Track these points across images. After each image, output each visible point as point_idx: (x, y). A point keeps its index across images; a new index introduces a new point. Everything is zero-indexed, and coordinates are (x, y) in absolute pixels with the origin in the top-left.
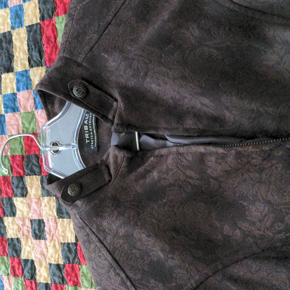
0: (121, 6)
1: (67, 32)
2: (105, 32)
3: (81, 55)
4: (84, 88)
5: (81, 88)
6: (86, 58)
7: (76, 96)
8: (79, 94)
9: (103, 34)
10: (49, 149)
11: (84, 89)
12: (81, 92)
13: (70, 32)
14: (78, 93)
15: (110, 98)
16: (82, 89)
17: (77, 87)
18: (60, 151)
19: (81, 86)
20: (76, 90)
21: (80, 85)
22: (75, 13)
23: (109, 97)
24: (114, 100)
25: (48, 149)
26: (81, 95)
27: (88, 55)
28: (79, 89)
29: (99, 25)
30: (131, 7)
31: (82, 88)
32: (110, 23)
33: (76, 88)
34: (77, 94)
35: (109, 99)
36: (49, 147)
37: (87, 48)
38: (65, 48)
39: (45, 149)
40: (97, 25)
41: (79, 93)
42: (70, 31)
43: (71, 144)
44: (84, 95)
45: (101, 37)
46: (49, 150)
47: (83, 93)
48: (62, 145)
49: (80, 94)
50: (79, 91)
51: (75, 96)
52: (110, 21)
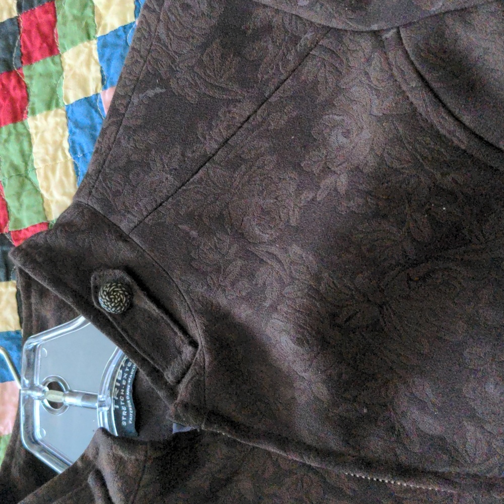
0: (243, 124)
1: (101, 149)
2: (197, 177)
3: (129, 216)
4: (126, 293)
5: (118, 291)
6: (142, 225)
7: (103, 305)
8: (111, 304)
9: (191, 180)
10: (40, 394)
11: (126, 296)
12: (116, 301)
13: (108, 151)
14: (108, 301)
15: (180, 334)
16: (120, 294)
17: (111, 286)
18: (66, 407)
19: (120, 287)
20: (105, 293)
21: (119, 285)
22: (126, 111)
23: (176, 330)
24: (186, 341)
25: (36, 394)
26: (113, 307)
27: (146, 220)
28: (114, 291)
29: (183, 155)
30: (268, 131)
31: (121, 292)
32: (210, 158)
33: (107, 287)
34: (104, 302)
35: (176, 334)
36: (39, 389)
37: (145, 203)
38: (93, 186)
39: (29, 392)
40: (179, 156)
41: (111, 302)
42: (110, 149)
43: (95, 397)
44: (120, 309)
45: (183, 185)
46: (39, 399)
47: (119, 305)
48: (72, 394)
49: (113, 305)
50: (112, 297)
51: (100, 306)
52: (213, 152)
